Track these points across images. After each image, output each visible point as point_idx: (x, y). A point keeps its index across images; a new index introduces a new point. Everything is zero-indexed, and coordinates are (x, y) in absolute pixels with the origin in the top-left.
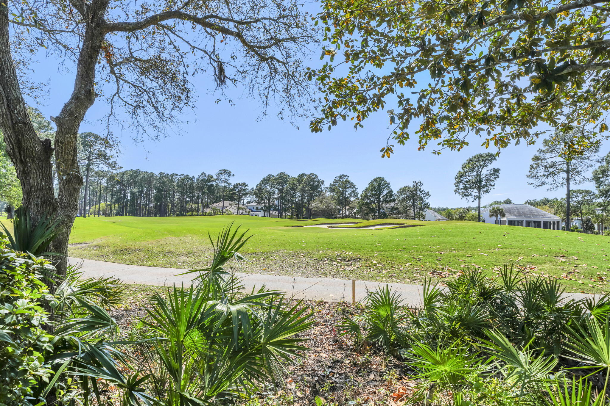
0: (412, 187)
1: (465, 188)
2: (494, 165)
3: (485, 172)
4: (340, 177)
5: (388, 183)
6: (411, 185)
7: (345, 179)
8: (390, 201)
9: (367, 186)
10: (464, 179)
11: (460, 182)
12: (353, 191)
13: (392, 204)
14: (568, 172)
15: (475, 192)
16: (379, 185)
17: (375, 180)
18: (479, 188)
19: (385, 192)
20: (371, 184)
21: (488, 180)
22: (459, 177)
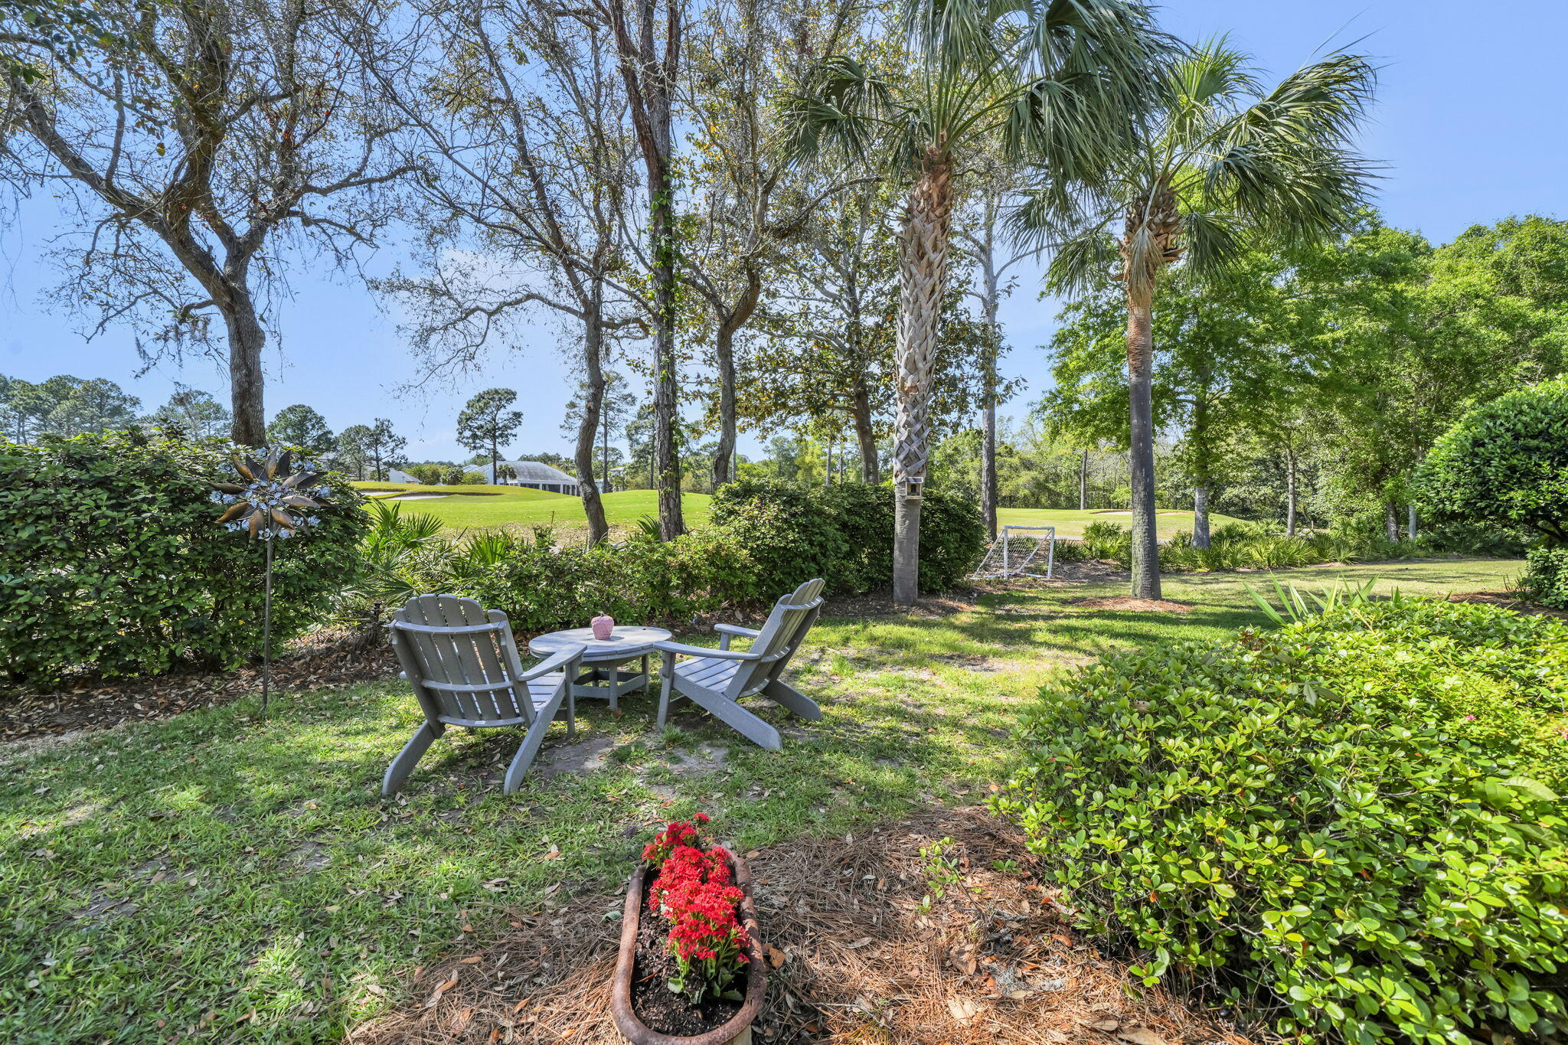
1: (475, 436)
2: (512, 407)
3: (502, 416)
5: (322, 418)
6: (372, 426)
8: (328, 450)
10: (474, 424)
11: (465, 428)
13: (331, 455)
14: (606, 426)
15: (488, 443)
16: (303, 420)
17: (291, 410)
18: (494, 438)
19: (315, 433)
21: (506, 427)
22: (465, 421)
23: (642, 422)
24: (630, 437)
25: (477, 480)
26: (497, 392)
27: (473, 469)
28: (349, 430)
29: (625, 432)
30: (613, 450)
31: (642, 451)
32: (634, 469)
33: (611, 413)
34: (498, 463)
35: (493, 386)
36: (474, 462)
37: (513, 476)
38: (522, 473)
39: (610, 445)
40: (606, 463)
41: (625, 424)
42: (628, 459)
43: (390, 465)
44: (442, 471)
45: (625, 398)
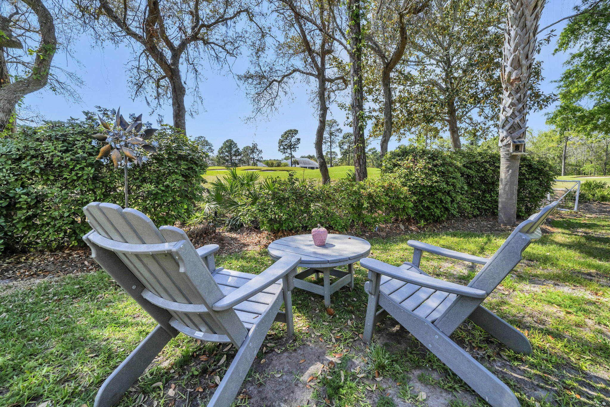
0: (251, 147)
1: (284, 148)
2: (297, 136)
3: (293, 140)
4: (199, 138)
5: (236, 144)
7: (202, 139)
8: (238, 155)
9: (222, 145)
10: (284, 144)
11: (281, 145)
12: (210, 148)
13: (239, 157)
14: (331, 142)
15: (289, 151)
16: (231, 145)
17: (227, 141)
18: (291, 149)
19: (234, 149)
20: (224, 144)
21: (295, 144)
22: (281, 142)
23: (345, 140)
24: (340, 146)
25: (286, 165)
26: (291, 131)
27: (285, 161)
28: (244, 148)
29: (338, 145)
30: (334, 152)
31: (345, 152)
32: (342, 160)
33: (332, 137)
34: (293, 159)
35: (289, 129)
36: (285, 159)
37: (298, 164)
38: (301, 163)
39: (333, 150)
40: (331, 158)
41: (338, 141)
42: (340, 156)
43: (258, 160)
44: (275, 163)
45: (338, 130)
